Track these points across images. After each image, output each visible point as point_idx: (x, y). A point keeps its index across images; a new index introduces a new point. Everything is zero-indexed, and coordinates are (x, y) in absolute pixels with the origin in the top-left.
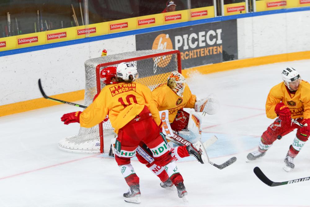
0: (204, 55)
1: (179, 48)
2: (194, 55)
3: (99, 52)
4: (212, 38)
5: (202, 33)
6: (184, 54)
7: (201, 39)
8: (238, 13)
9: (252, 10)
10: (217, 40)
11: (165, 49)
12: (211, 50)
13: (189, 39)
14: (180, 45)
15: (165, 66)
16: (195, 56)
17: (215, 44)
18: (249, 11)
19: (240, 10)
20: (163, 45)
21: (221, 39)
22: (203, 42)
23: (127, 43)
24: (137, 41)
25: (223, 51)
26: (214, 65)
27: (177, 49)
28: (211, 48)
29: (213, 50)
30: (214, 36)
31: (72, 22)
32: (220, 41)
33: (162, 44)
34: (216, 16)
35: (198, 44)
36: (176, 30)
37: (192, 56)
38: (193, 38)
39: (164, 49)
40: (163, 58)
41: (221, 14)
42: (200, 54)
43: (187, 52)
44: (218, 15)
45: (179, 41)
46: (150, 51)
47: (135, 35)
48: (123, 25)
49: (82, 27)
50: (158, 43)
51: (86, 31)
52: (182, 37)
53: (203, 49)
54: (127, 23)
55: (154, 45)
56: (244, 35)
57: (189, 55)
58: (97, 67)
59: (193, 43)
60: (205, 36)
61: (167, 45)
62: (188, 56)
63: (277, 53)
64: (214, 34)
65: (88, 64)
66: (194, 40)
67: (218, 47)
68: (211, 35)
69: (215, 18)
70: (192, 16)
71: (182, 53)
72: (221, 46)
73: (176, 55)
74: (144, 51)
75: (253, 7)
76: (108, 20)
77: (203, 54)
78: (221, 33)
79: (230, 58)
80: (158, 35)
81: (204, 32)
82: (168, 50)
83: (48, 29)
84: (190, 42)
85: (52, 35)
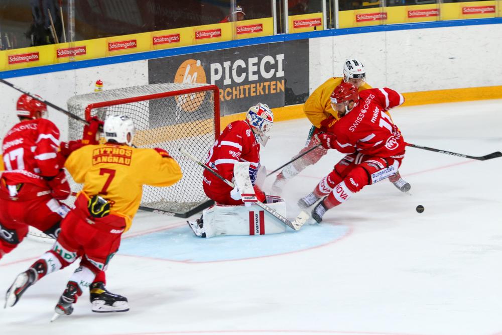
0: (256, 94)
1: (216, 81)
2: (240, 94)
3: (90, 85)
4: (268, 67)
5: (253, 60)
6: (224, 92)
7: (252, 69)
8: (311, 29)
9: (333, 26)
10: (277, 71)
11: (194, 82)
12: (267, 87)
13: (233, 68)
14: (218, 77)
15: (193, 110)
16: (242, 96)
17: (274, 78)
18: (328, 28)
19: (313, 25)
20: (192, 77)
21: (283, 71)
22: (254, 73)
23: (135, 73)
24: (149, 70)
25: (286, 89)
27: (213, 83)
28: (266, 84)
29: (269, 86)
30: (272, 64)
31: (48, 37)
32: (281, 74)
33: (190, 76)
34: (276, 34)
35: (247, 77)
36: (212, 54)
37: (236, 95)
38: (239, 67)
39: (192, 83)
40: (192, 98)
41: (283, 31)
42: (249, 93)
43: (229, 89)
44: (279, 31)
45: (216, 72)
46: (172, 85)
47: (147, 60)
48: (128, 45)
49: (65, 45)
50: (184, 74)
51: (70, 52)
52: (222, 65)
53: (254, 85)
54: (135, 41)
55: (177, 77)
56: (320, 64)
57: (232, 93)
58: (86, 108)
59: (239, 75)
60: (258, 64)
61: (197, 78)
62: (231, 96)
64: (272, 62)
65: (72, 103)
66: (240, 71)
67: (278, 83)
68: (268, 63)
69: (274, 36)
70: (238, 33)
71: (221, 91)
72: (283, 81)
73: (212, 93)
74: (161, 85)
75: (334, 21)
76: (105, 35)
77: (254, 92)
78: (283, 60)
79: (297, 100)
80: (184, 61)
81: (257, 58)
82: (200, 84)
83: (9, 46)
84: (234, 73)
85: (16, 56)
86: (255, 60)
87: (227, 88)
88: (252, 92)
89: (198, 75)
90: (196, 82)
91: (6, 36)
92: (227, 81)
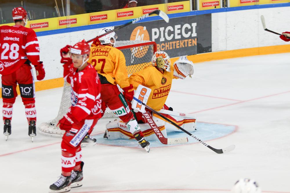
0: (180, 46)
1: (155, 39)
2: (170, 47)
4: (187, 30)
5: (177, 27)
6: (160, 45)
7: (177, 32)
8: (213, 8)
9: (226, 6)
10: (192, 33)
11: (142, 40)
12: (186, 43)
13: (166, 31)
14: (157, 37)
15: (141, 57)
16: (171, 48)
17: (190, 37)
18: (223, 7)
19: (214, 5)
20: (141, 36)
21: (196, 32)
22: (178, 34)
25: (198, 44)
26: (189, 56)
27: (153, 40)
28: (186, 41)
29: (188, 42)
30: (189, 29)
32: (194, 35)
33: (139, 36)
34: (191, 10)
35: (174, 37)
36: (153, 23)
37: (167, 48)
38: (169, 31)
39: (141, 40)
41: (196, 9)
42: (176, 46)
43: (163, 44)
44: (193, 9)
45: (156, 33)
46: (128, 41)
47: (114, 27)
48: (102, 17)
49: (64, 18)
50: (136, 35)
51: (67, 22)
52: (159, 30)
53: (178, 42)
54: (106, 15)
55: (132, 37)
56: (218, 29)
57: (165, 46)
59: (169, 35)
60: (181, 29)
61: (144, 37)
62: (164, 48)
63: (249, 46)
64: (189, 27)
66: (170, 33)
67: (193, 40)
68: (186, 28)
69: (190, 12)
70: (169, 10)
71: (158, 45)
72: (196, 39)
73: (152, 47)
74: (121, 42)
75: (227, 3)
76: (88, 12)
77: (178, 46)
78: (196, 26)
79: (204, 51)
80: (136, 27)
81: (180, 25)
82: (145, 41)
83: (31, 18)
84: (166, 34)
85: (34, 25)
86: (179, 26)
87: (162, 43)
88: (177, 46)
89: (144, 35)
90: (143, 40)
91: (29, 12)
92: (162, 39)
